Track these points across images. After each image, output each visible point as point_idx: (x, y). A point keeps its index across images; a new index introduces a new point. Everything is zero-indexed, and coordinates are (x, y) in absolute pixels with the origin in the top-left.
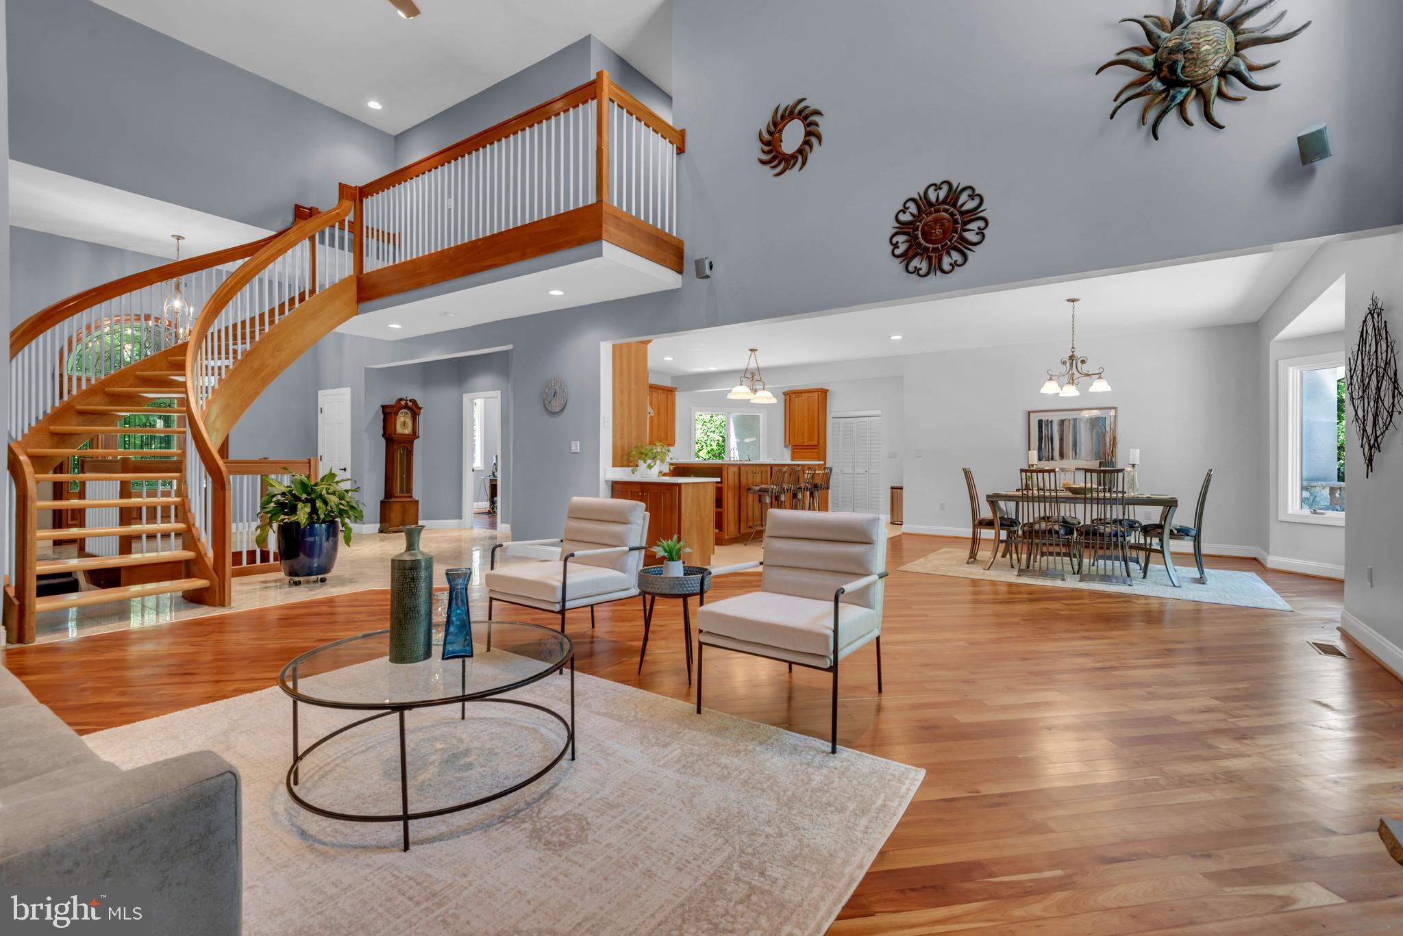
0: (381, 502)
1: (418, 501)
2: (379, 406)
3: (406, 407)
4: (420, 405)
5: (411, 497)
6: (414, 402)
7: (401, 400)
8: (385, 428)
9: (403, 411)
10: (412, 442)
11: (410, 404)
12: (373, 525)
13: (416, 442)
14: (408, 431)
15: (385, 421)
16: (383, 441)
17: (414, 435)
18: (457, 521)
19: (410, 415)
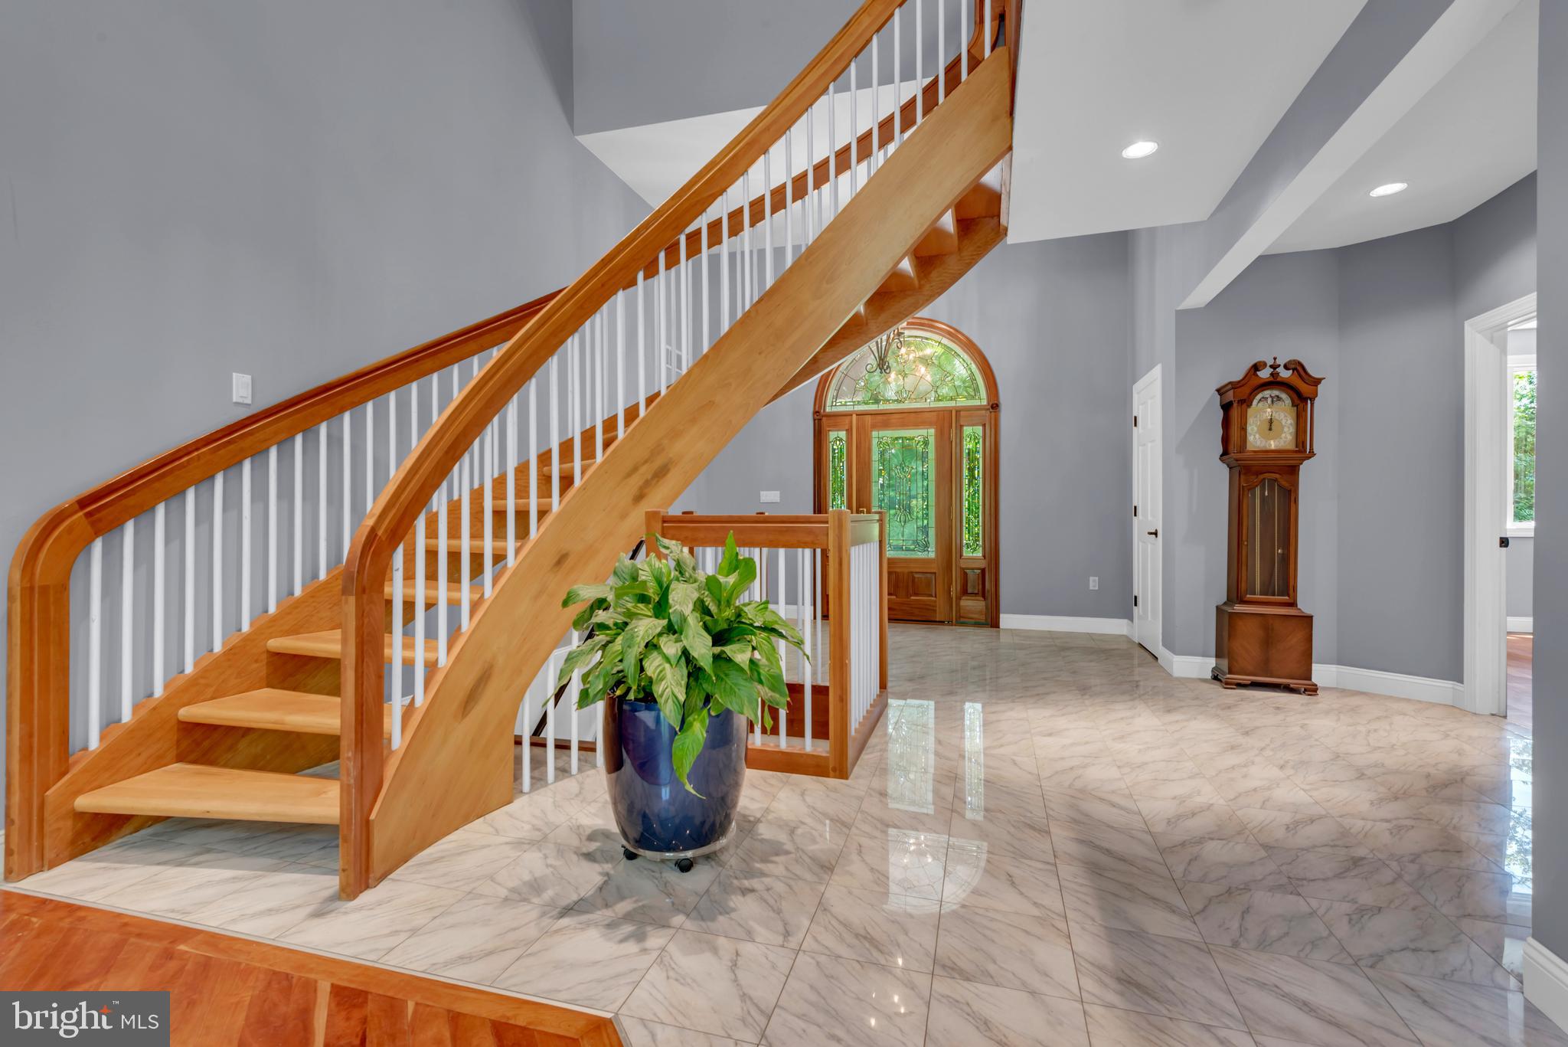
0: (1219, 610)
1: (1310, 618)
2: (1211, 391)
3: (1275, 383)
4: (1314, 372)
5: (1293, 604)
6: (1297, 367)
7: (1256, 367)
8: (1226, 440)
9: (1267, 393)
10: (1293, 471)
11: (1285, 374)
12: (1198, 659)
13: (1305, 468)
14: (1283, 439)
15: (1226, 423)
16: (1224, 471)
17: (1303, 449)
18: (1448, 684)
19: (1288, 401)
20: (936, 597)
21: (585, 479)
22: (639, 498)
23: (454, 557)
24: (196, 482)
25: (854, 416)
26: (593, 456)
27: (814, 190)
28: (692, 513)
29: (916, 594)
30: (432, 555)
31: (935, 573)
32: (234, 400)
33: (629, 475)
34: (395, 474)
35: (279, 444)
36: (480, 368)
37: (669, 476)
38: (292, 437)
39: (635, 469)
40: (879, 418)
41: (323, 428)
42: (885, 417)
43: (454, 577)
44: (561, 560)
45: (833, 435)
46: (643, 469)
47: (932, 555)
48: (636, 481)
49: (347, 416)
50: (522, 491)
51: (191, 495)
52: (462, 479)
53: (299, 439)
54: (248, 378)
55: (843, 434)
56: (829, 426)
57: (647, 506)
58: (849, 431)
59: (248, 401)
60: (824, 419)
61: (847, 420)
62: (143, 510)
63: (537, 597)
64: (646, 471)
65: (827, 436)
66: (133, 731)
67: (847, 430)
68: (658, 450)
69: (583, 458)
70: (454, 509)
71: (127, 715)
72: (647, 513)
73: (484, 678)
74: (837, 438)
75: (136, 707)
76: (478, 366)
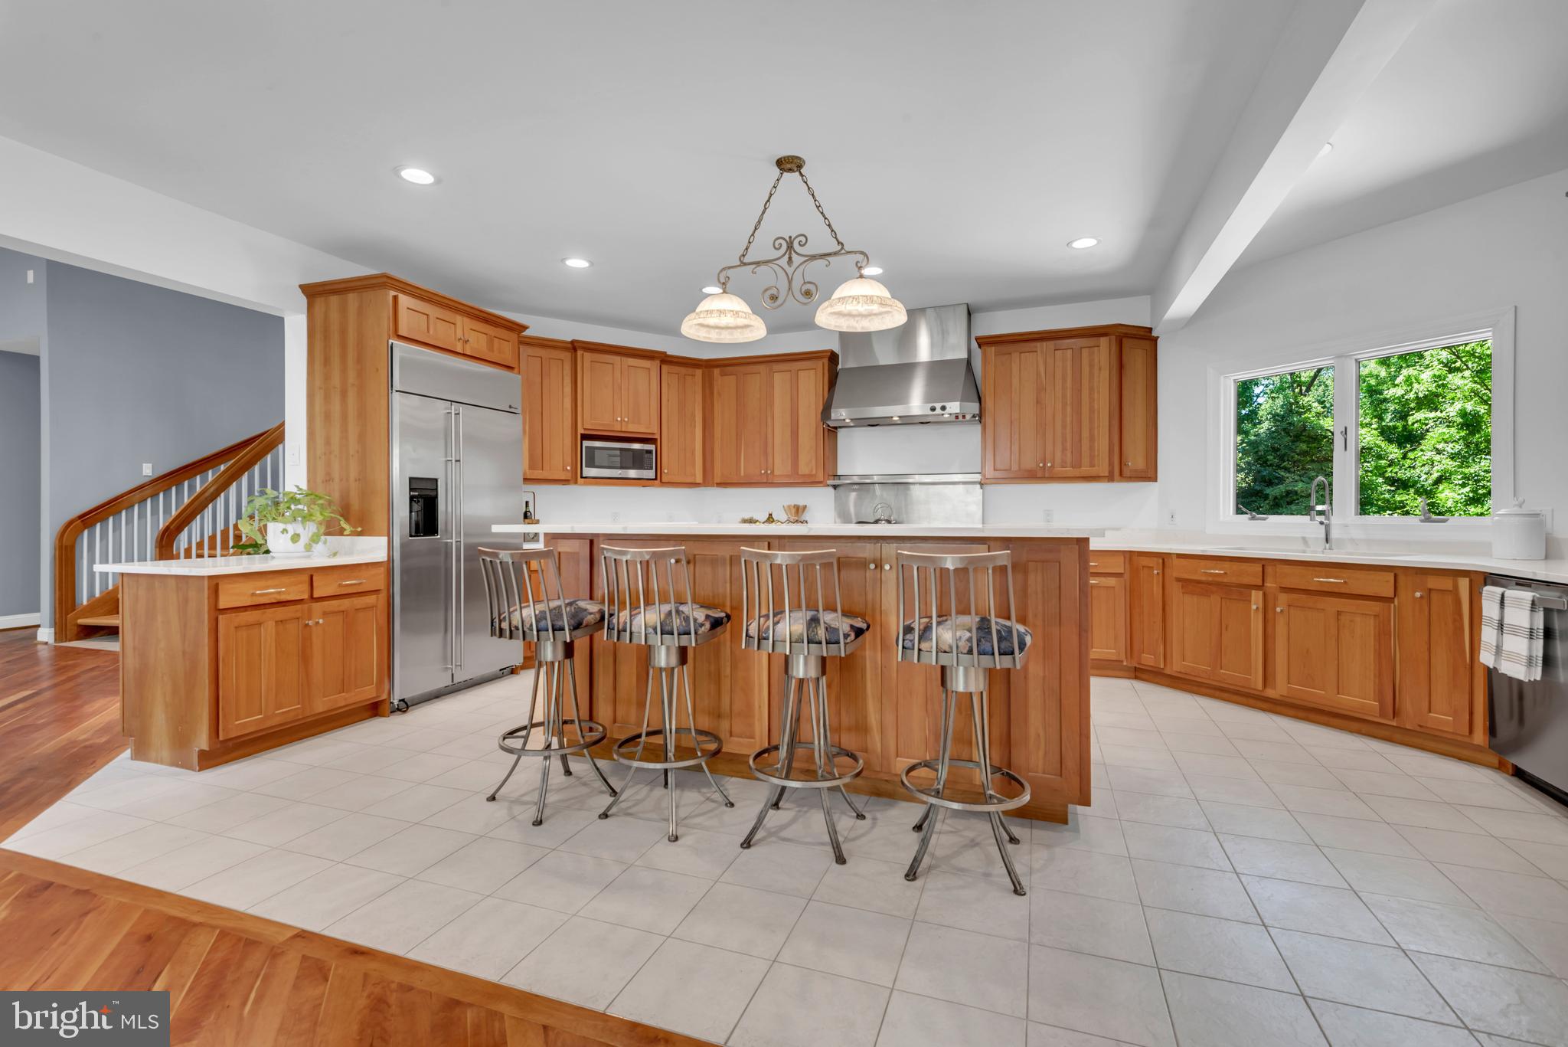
24: (114, 514)
32: (144, 474)
35: (165, 491)
36: (213, 475)
38: (170, 488)
41: (186, 484)
49: (198, 477)
51: (111, 520)
53: (174, 489)
54: (150, 465)
59: (151, 474)
62: (103, 519)
66: (99, 600)
71: (97, 594)
75: (101, 592)
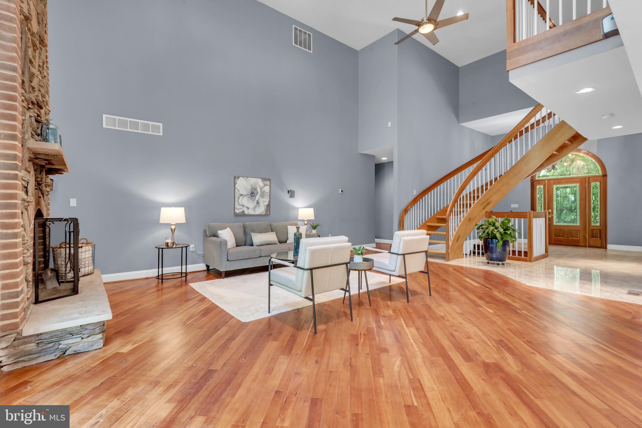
20: (580, 238)
21: (474, 205)
22: (484, 209)
23: (467, 204)
25: (546, 181)
26: (483, 193)
27: (542, 123)
28: (492, 211)
29: (572, 237)
30: (460, 204)
31: (579, 230)
33: (482, 204)
34: (460, 186)
37: (490, 204)
39: (483, 203)
40: (556, 181)
42: (559, 181)
43: (467, 208)
44: (470, 219)
45: (538, 187)
46: (485, 203)
47: (578, 224)
48: (483, 206)
50: (478, 192)
52: (464, 193)
55: (542, 186)
56: (537, 184)
57: (486, 210)
58: (545, 186)
60: (535, 182)
61: (544, 182)
63: (466, 226)
64: (485, 204)
65: (536, 187)
67: (544, 185)
68: (488, 199)
69: (473, 200)
70: (463, 197)
72: (486, 212)
73: (459, 237)
74: (539, 188)
76: (475, 165)
